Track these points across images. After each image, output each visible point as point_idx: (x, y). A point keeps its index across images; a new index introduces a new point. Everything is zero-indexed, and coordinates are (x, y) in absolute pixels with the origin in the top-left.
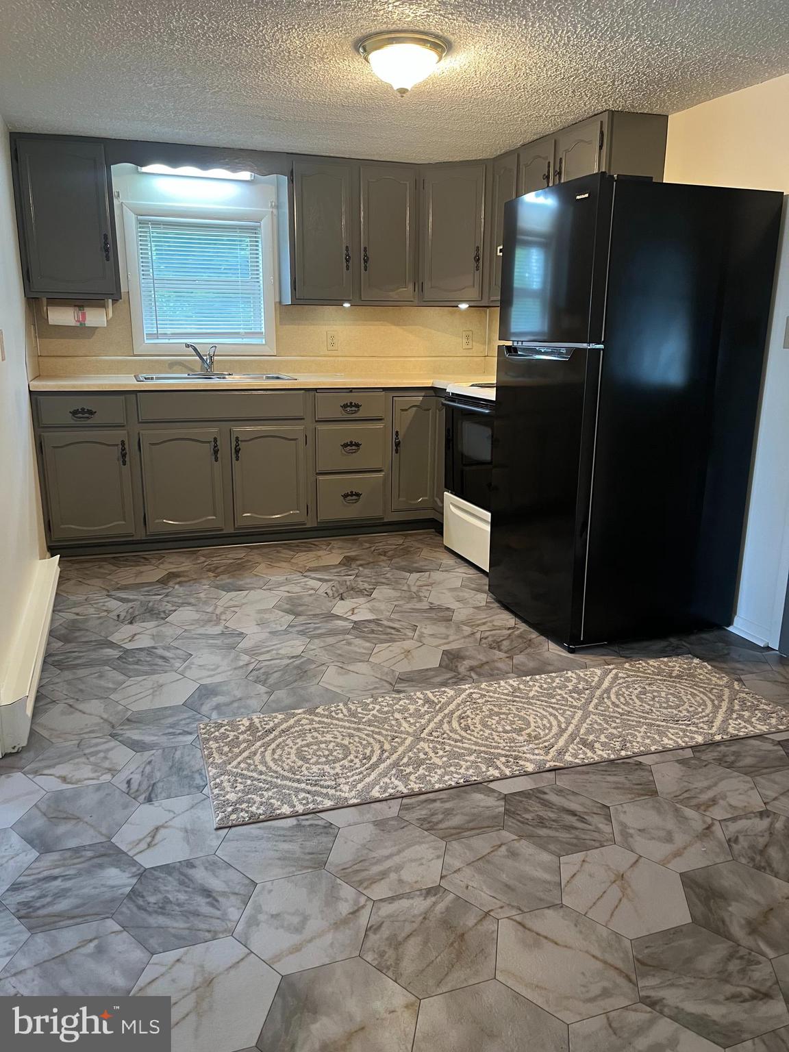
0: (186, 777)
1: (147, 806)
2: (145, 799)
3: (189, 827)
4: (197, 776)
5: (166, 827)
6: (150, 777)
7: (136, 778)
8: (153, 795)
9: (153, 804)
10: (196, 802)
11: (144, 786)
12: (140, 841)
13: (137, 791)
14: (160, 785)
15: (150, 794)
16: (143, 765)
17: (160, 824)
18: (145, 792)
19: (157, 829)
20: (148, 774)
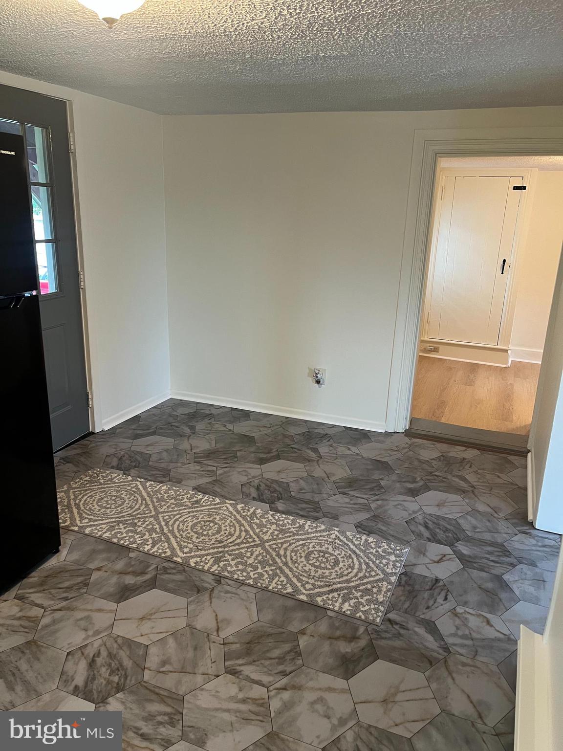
0: (409, 585)
1: (440, 577)
2: (439, 582)
3: (422, 556)
4: (403, 582)
5: (433, 560)
6: (432, 596)
7: (440, 600)
8: (434, 582)
9: (436, 577)
10: (412, 567)
11: (437, 591)
12: (448, 560)
13: (442, 590)
14: (427, 587)
15: (435, 584)
16: (433, 607)
17: (435, 564)
18: (439, 587)
19: (438, 562)
20: (432, 598)
